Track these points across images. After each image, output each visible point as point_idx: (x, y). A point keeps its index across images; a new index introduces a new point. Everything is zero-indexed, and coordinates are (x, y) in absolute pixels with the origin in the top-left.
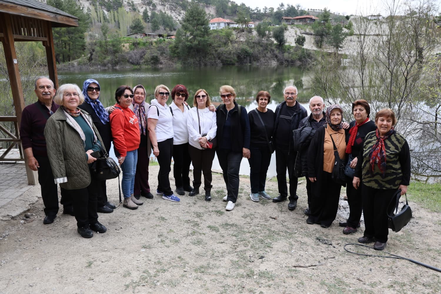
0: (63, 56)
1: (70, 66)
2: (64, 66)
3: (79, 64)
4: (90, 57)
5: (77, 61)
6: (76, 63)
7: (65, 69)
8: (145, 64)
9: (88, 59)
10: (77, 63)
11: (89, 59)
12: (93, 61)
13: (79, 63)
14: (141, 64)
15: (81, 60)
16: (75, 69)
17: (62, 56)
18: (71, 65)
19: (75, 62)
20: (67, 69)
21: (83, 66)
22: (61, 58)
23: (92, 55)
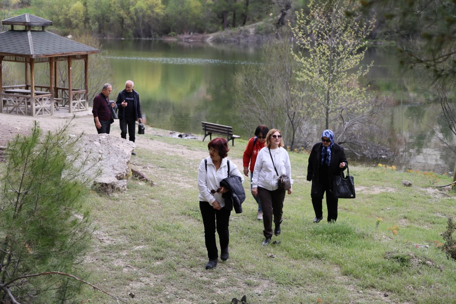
0: (234, 15)
1: (241, 36)
2: (231, 34)
3: (258, 32)
4: (280, 20)
5: (256, 26)
6: (253, 29)
7: (232, 41)
8: (387, 36)
9: (274, 24)
10: (255, 30)
11: (279, 23)
12: (284, 28)
13: (259, 30)
14: (377, 37)
15: (262, 25)
16: (248, 42)
17: (232, 16)
18: (242, 33)
19: (251, 29)
20: (235, 41)
21: (265, 36)
22: (229, 18)
23: (284, 14)
